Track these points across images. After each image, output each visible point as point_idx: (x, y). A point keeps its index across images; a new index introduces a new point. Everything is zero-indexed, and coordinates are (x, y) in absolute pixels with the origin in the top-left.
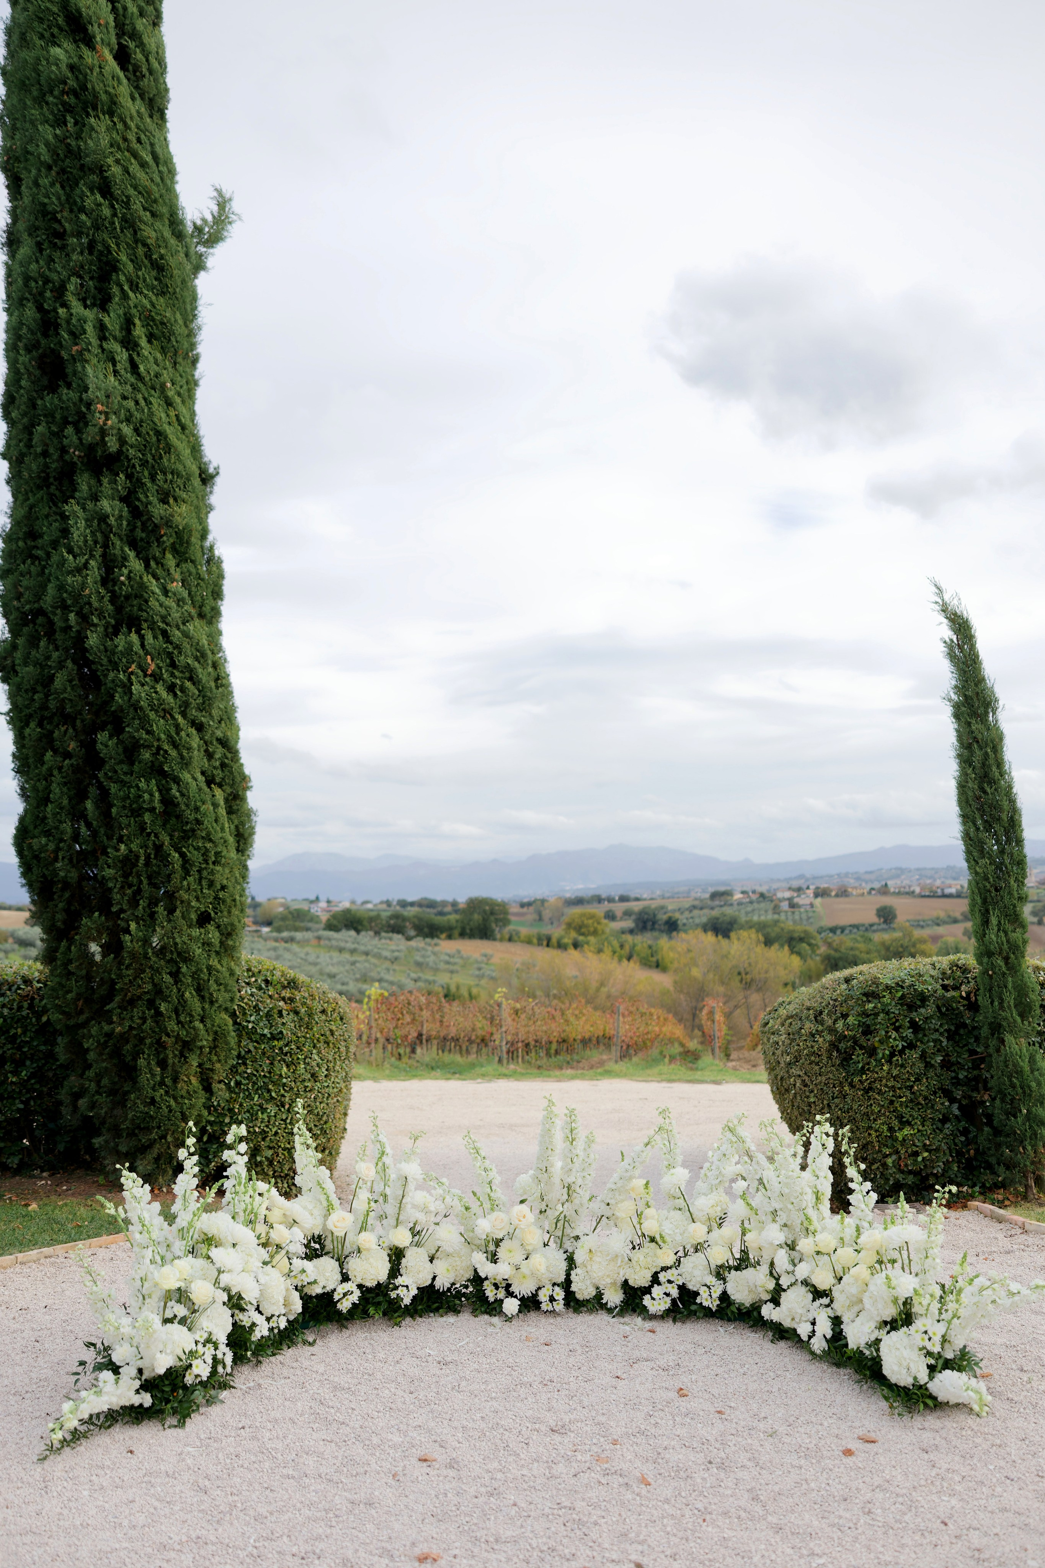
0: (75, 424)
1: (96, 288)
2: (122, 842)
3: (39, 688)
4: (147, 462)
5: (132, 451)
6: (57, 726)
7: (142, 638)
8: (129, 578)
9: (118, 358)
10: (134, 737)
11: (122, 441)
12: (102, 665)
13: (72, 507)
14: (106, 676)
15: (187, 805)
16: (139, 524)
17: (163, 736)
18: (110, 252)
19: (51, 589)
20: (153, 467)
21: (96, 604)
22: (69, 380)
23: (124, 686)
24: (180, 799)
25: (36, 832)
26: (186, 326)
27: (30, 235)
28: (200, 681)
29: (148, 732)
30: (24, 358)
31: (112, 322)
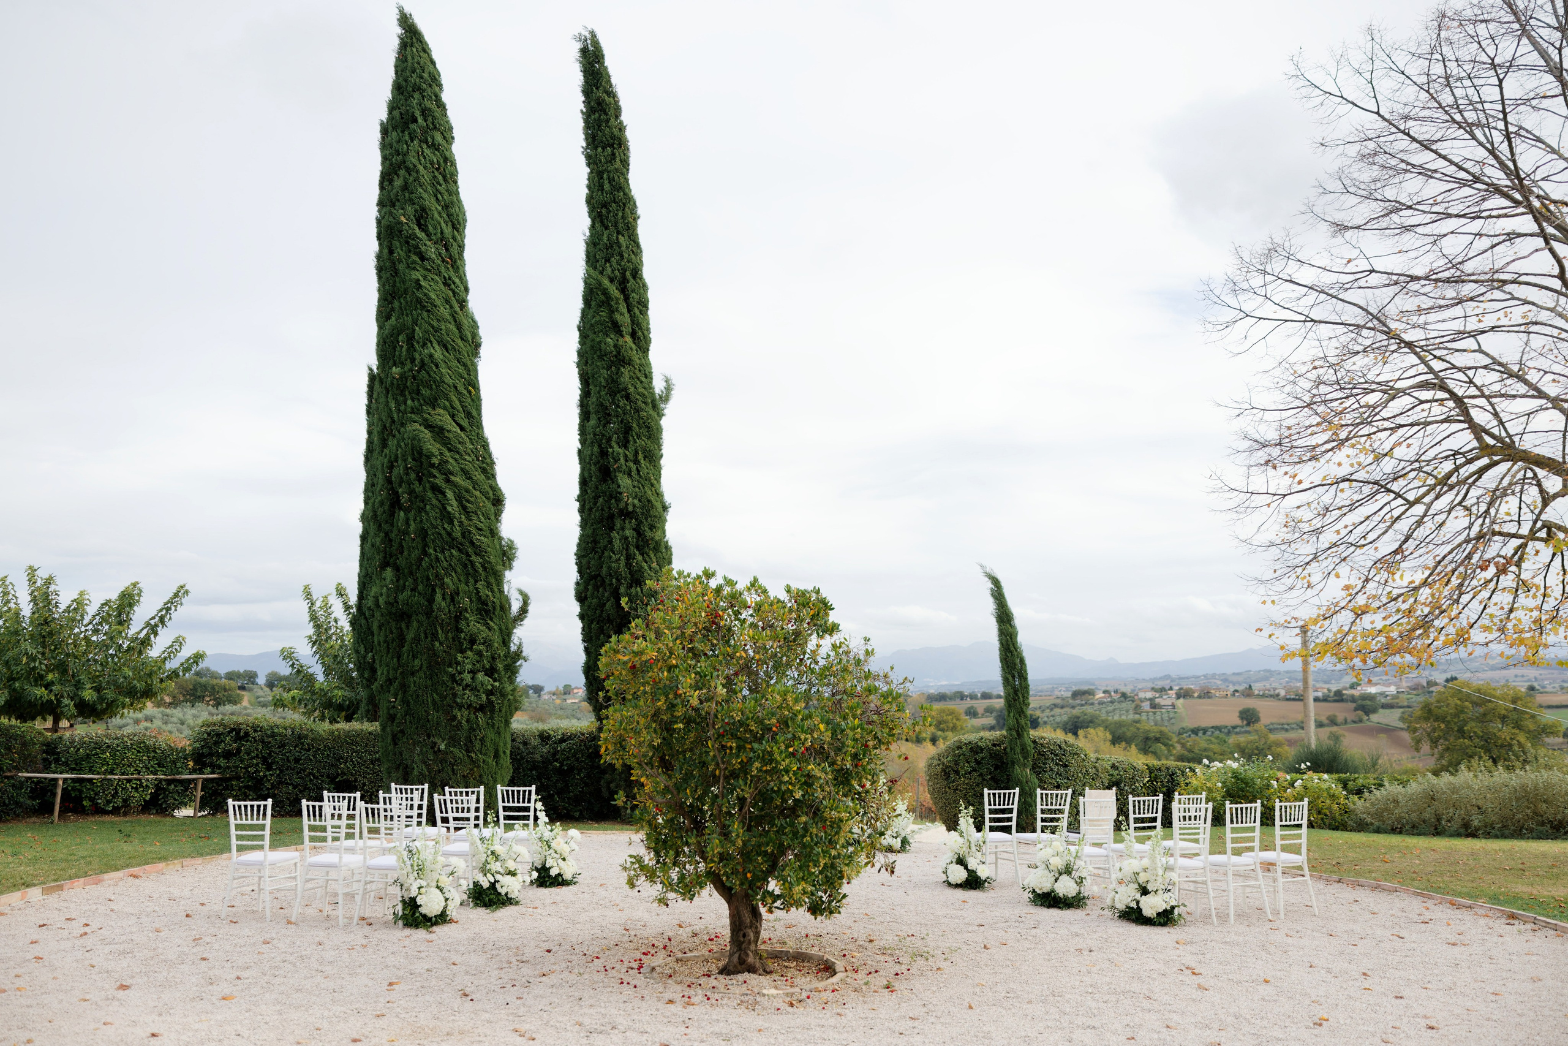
0: (615, 498)
1: (623, 438)
4: (644, 512)
5: (637, 510)
8: (636, 563)
9: (632, 470)
11: (634, 506)
13: (614, 534)
16: (641, 540)
19: (605, 567)
20: (646, 515)
21: (623, 575)
22: (612, 480)
30: (593, 468)
31: (630, 453)
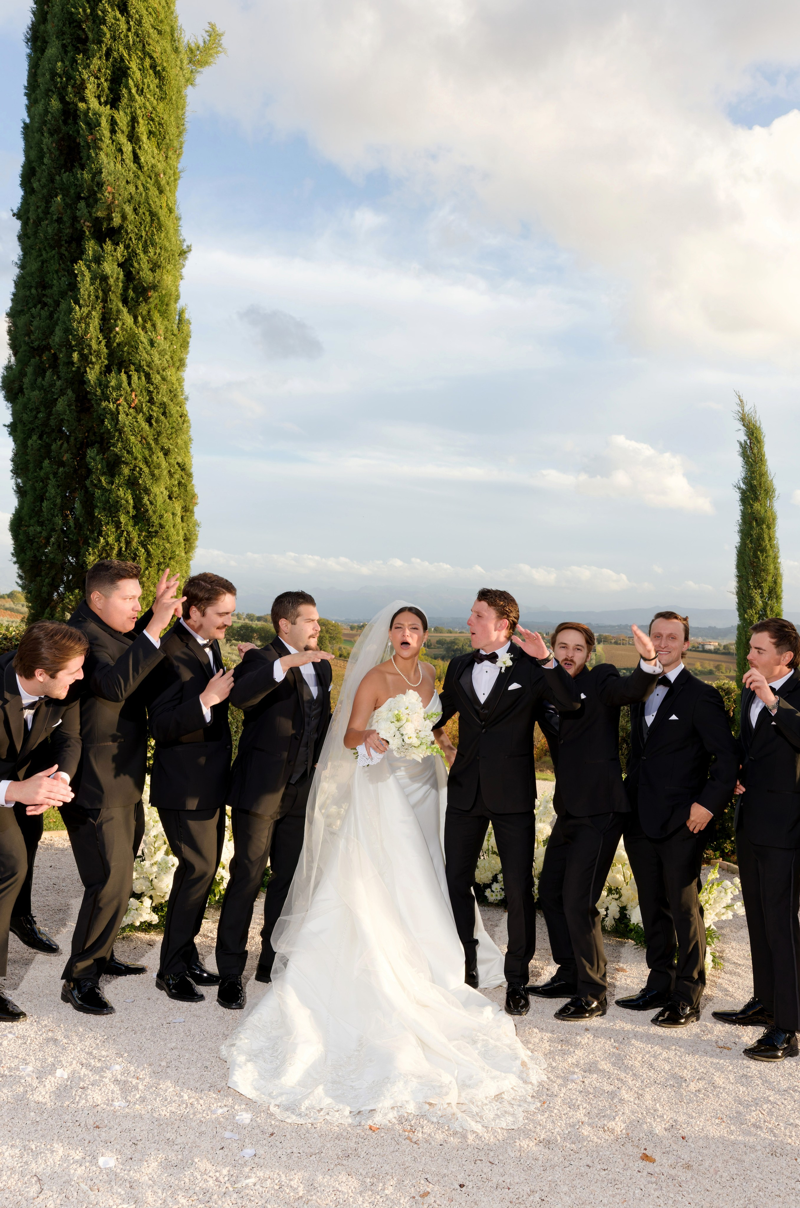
0: (88, 198)
1: (109, 89)
2: (102, 536)
3: (42, 409)
4: (142, 236)
5: (130, 227)
6: (55, 440)
7: (129, 377)
8: (122, 329)
9: (124, 150)
10: (117, 455)
11: (124, 217)
12: (96, 396)
13: (80, 266)
14: (100, 405)
15: (154, 512)
16: (131, 286)
17: (140, 457)
18: (122, 60)
19: (58, 332)
20: (146, 241)
21: (94, 346)
22: (83, 161)
23: (112, 413)
24: (149, 507)
25: (32, 521)
26: (178, 128)
27: (57, 37)
28: (171, 416)
29: (128, 452)
31: (122, 119)
